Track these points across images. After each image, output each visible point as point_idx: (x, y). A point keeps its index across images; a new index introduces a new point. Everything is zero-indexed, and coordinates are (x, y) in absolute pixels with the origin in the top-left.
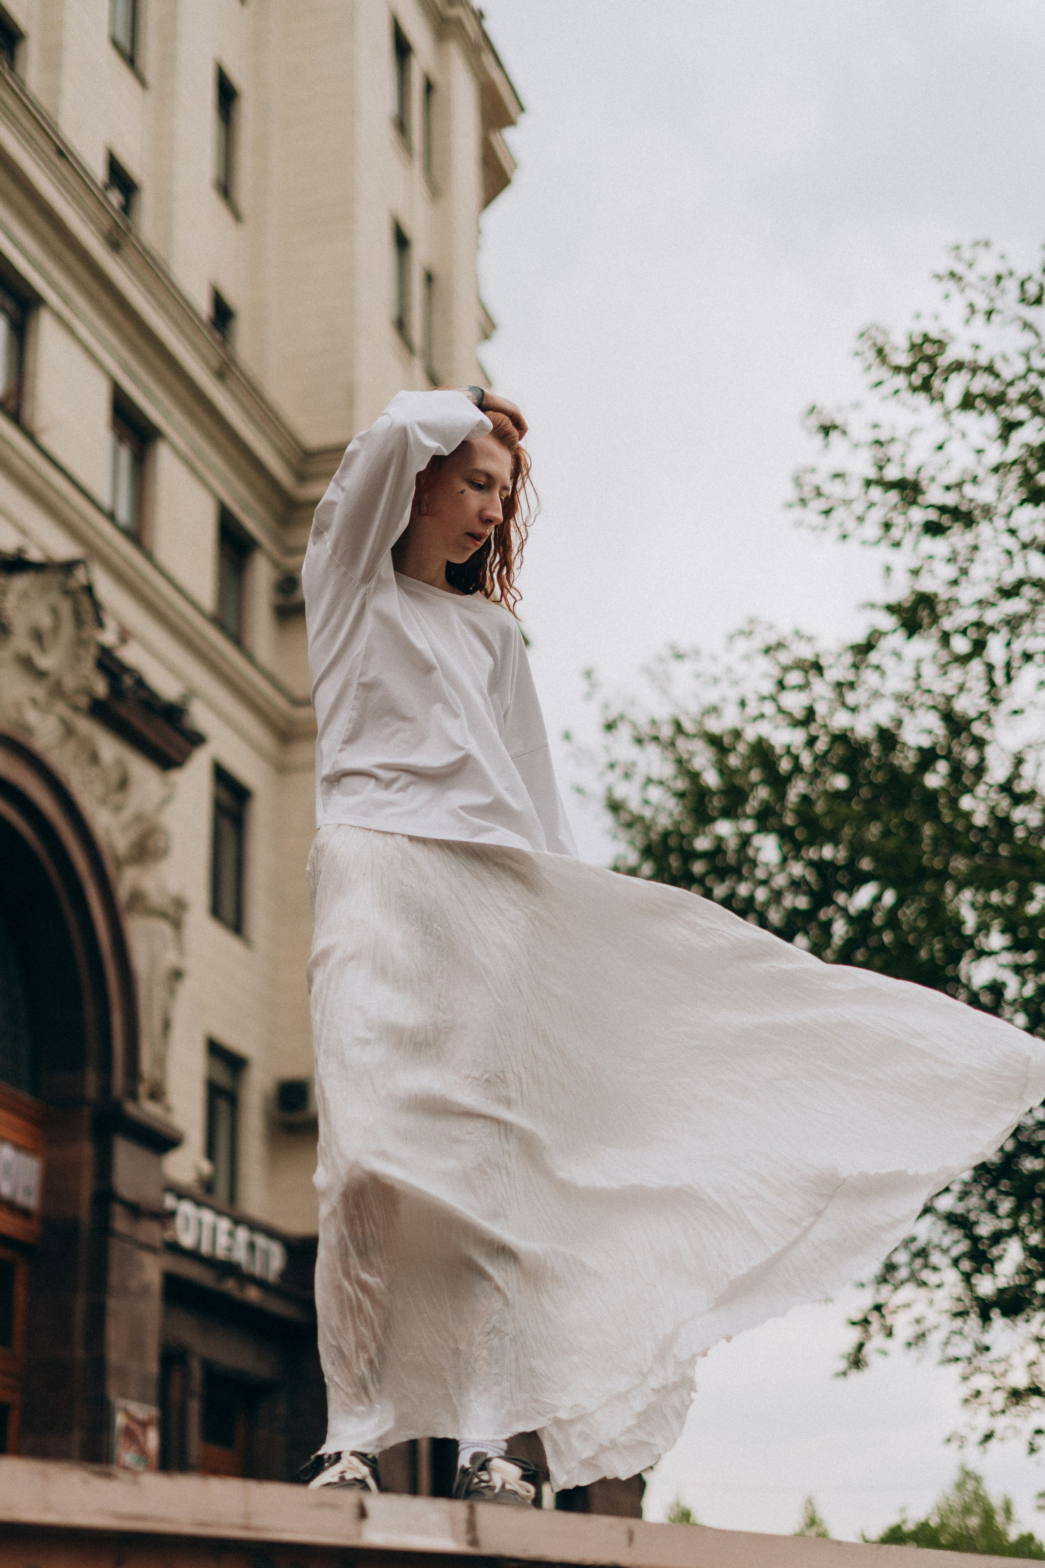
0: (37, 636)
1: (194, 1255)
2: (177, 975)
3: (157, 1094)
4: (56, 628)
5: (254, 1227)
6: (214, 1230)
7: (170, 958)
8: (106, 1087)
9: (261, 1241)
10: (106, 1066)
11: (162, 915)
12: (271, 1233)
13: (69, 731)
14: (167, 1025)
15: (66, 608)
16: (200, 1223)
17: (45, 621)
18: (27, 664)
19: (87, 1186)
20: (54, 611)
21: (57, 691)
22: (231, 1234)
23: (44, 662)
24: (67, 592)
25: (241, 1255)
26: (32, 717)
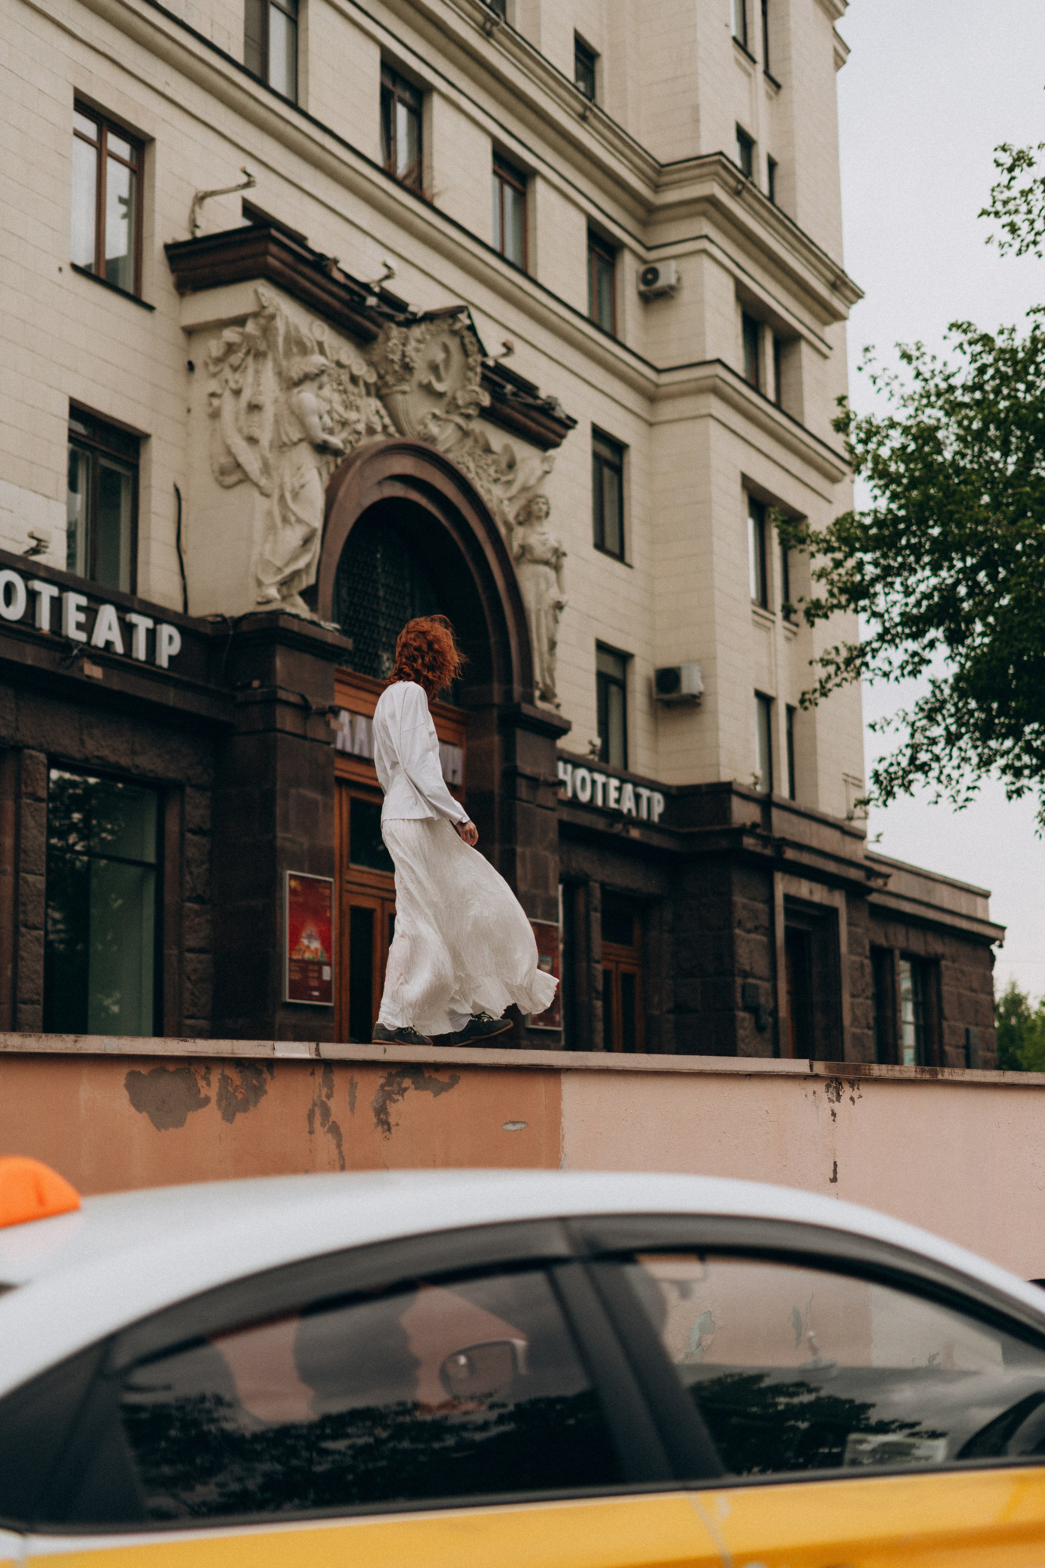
0: (434, 368)
1: (590, 807)
2: (559, 606)
3: (548, 695)
4: (447, 361)
5: (638, 782)
6: (605, 786)
7: (553, 594)
8: (508, 694)
9: (645, 793)
10: (508, 680)
11: (547, 563)
12: (653, 786)
13: (465, 434)
14: (553, 645)
15: (454, 345)
16: (594, 782)
17: (440, 356)
18: (428, 389)
19: (497, 767)
20: (446, 349)
21: (453, 406)
22: (619, 789)
23: (439, 387)
24: (454, 333)
25: (628, 804)
26: (434, 429)
